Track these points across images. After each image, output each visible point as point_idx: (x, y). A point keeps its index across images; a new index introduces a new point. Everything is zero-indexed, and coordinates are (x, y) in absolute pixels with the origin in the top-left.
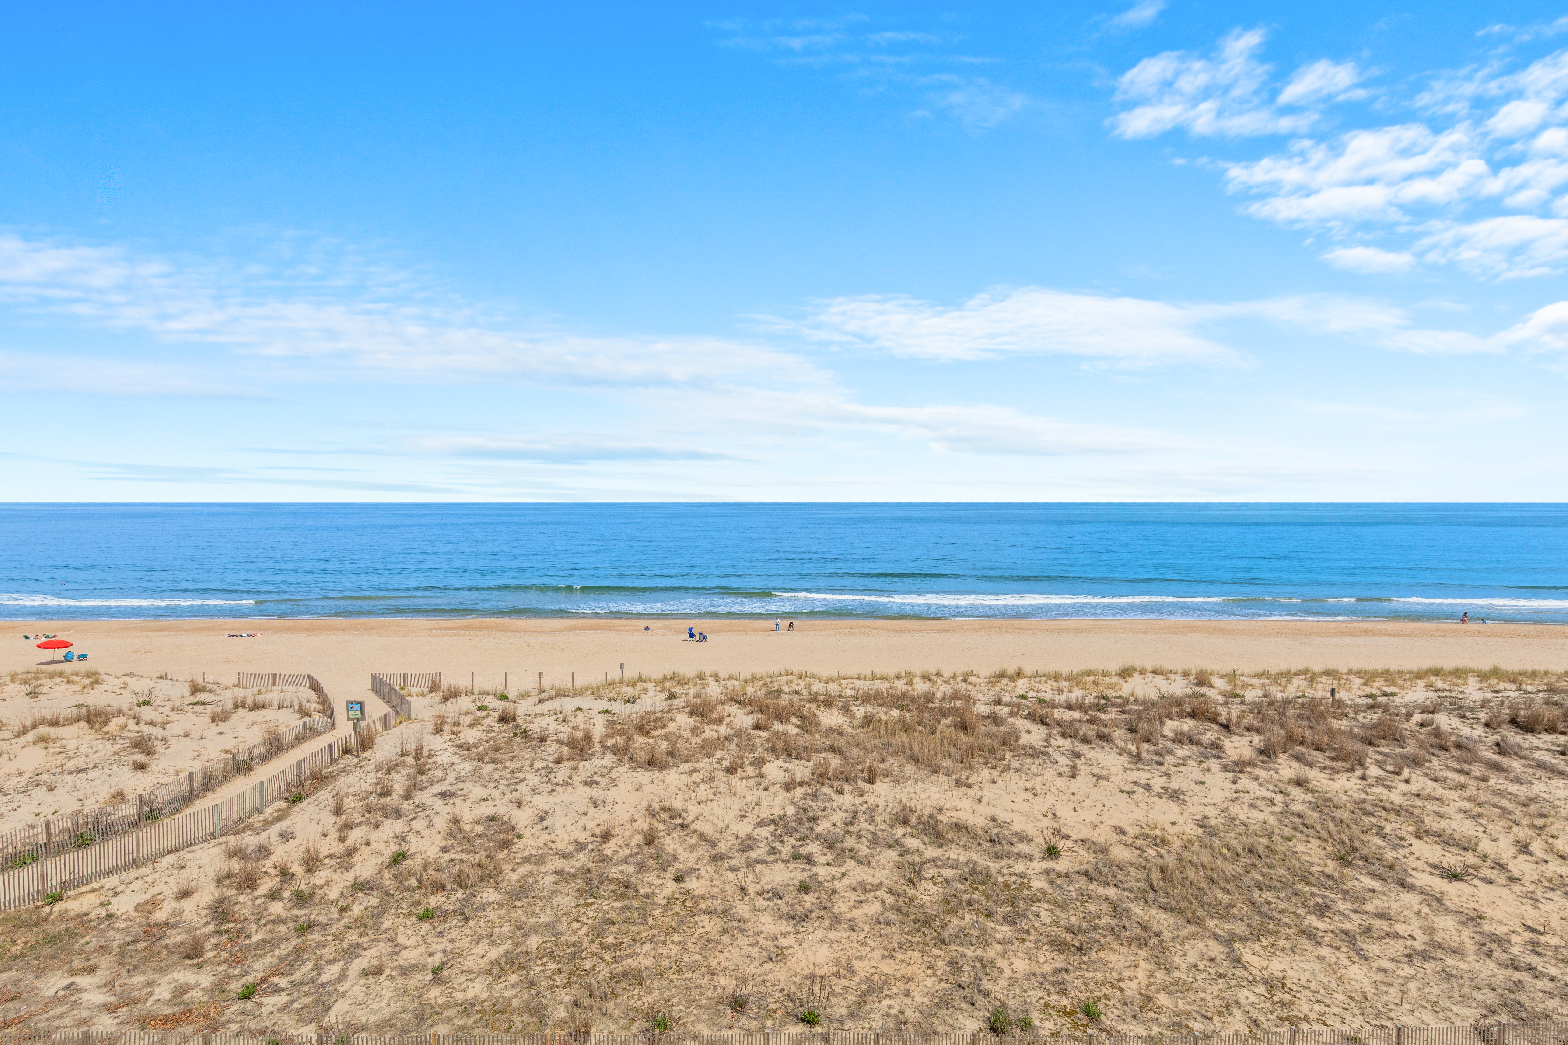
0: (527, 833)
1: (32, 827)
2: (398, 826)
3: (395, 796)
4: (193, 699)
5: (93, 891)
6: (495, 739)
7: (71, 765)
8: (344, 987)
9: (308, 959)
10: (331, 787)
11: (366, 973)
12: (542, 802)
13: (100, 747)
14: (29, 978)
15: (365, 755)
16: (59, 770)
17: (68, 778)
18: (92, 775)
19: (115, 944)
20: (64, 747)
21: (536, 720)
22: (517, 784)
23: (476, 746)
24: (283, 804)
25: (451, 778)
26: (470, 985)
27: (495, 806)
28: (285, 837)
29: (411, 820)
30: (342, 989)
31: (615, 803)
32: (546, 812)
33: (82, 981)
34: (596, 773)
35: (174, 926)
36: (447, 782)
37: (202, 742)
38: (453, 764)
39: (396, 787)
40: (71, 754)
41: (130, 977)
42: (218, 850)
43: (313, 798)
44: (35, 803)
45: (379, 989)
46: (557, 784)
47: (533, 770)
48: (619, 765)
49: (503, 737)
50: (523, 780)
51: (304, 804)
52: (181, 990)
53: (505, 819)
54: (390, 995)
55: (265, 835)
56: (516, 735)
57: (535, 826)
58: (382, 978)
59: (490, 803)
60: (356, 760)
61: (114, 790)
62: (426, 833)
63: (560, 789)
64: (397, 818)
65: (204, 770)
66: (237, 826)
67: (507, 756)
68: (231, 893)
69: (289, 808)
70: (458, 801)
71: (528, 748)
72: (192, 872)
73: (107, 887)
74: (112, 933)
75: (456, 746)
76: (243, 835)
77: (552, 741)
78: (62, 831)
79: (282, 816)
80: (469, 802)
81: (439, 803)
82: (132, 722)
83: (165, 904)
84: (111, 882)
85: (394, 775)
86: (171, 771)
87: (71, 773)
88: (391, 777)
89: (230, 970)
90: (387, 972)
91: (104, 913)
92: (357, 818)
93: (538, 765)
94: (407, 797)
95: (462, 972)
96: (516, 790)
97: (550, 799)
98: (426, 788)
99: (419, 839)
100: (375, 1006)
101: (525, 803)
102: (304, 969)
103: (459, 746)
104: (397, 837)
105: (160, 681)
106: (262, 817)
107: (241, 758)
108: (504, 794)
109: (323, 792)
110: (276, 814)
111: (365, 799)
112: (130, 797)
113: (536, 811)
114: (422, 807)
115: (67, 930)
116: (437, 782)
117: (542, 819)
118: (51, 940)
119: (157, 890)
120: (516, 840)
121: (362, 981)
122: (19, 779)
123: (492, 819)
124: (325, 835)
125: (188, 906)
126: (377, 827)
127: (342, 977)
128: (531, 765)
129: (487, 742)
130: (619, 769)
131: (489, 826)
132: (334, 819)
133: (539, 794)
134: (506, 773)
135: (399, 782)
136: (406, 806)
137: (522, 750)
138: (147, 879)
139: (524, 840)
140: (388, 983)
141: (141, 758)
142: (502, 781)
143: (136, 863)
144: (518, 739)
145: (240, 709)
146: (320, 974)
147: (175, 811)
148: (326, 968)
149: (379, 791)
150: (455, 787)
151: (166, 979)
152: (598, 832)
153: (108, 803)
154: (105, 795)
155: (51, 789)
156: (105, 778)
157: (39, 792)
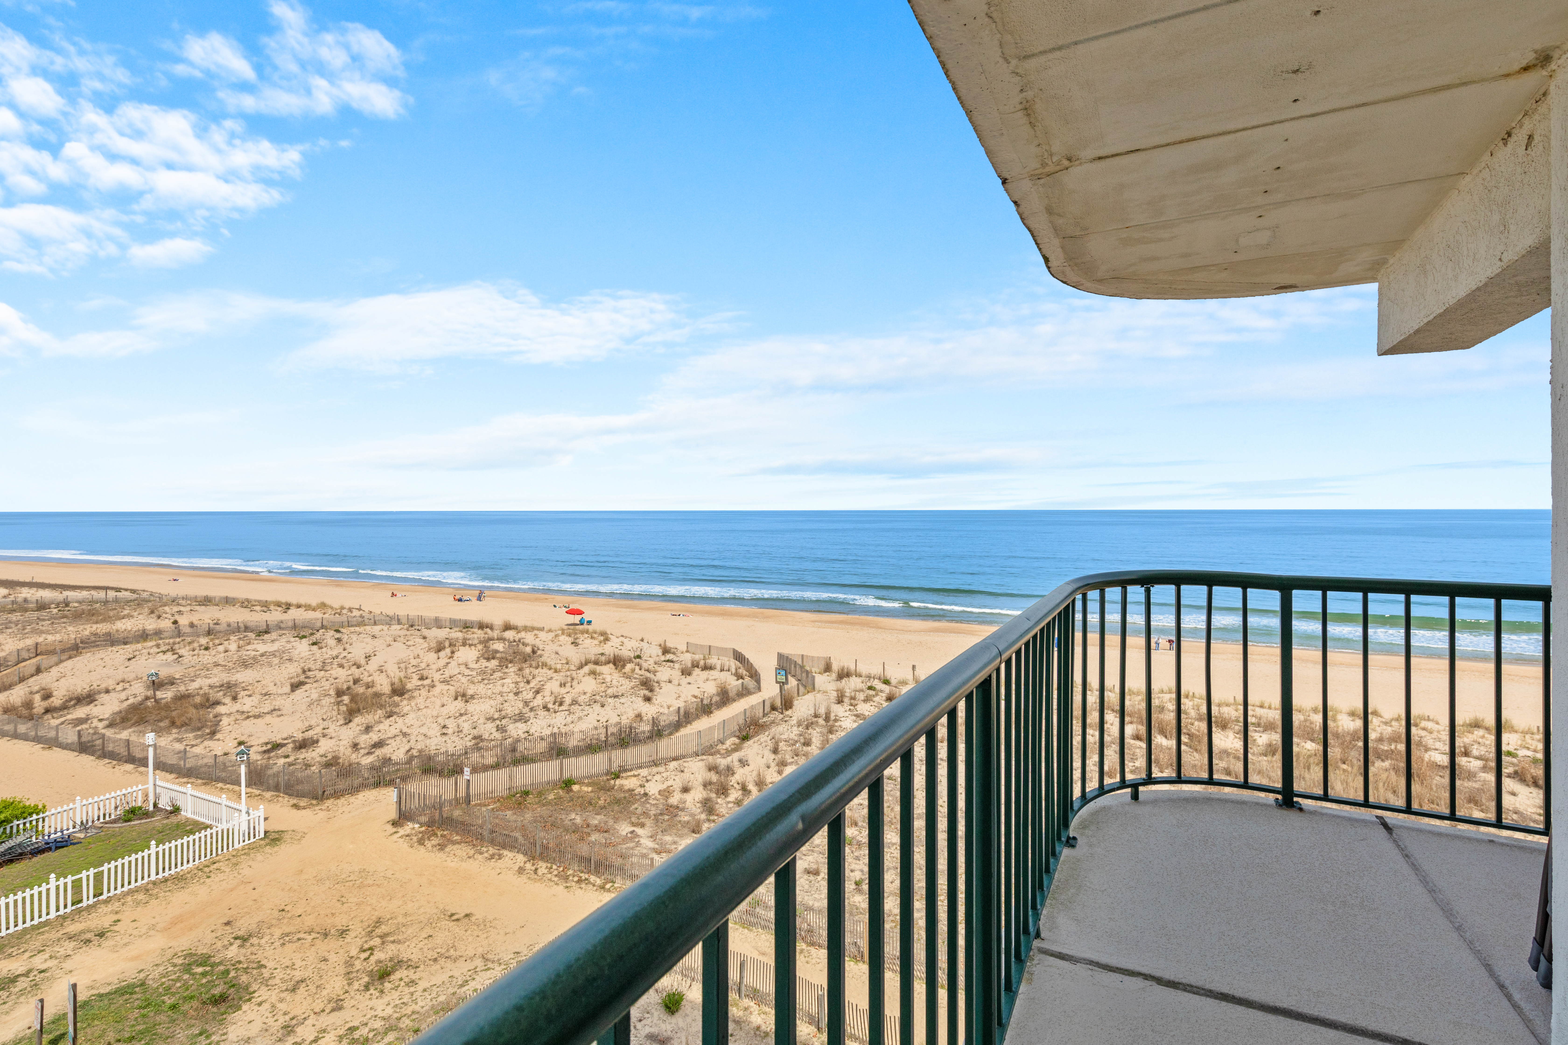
1: (596, 728)
4: (665, 658)
5: (635, 776)
7: (610, 691)
10: (767, 733)
13: (623, 682)
15: (788, 713)
17: (610, 700)
18: (623, 700)
19: (652, 813)
20: (604, 680)
24: (737, 740)
28: (742, 763)
33: (639, 831)
35: (683, 810)
37: (679, 688)
39: (814, 740)
40: (608, 685)
41: (664, 835)
42: (701, 764)
43: (756, 739)
44: (596, 713)
51: (750, 742)
55: (729, 759)
60: (782, 716)
61: (636, 712)
65: (686, 706)
66: (709, 750)
68: (713, 795)
69: (741, 744)
72: (686, 776)
73: (642, 774)
74: (648, 806)
76: (716, 757)
78: (613, 734)
79: (737, 748)
82: (637, 668)
83: (675, 793)
84: (644, 772)
85: (810, 731)
86: (665, 705)
87: (611, 697)
88: (809, 732)
91: (642, 792)
92: (789, 759)
105: (641, 643)
106: (724, 746)
107: (705, 702)
109: (762, 736)
110: (733, 747)
111: (791, 745)
112: (645, 718)
115: (625, 798)
118: (618, 802)
119: (669, 783)
124: (768, 767)
125: (688, 797)
132: (773, 756)
135: (814, 736)
138: (664, 775)
141: (647, 693)
143: (655, 764)
145: (697, 668)
147: (671, 734)
149: (802, 741)
153: (634, 720)
154: (631, 714)
155: (603, 706)
156: (629, 703)
157: (597, 707)
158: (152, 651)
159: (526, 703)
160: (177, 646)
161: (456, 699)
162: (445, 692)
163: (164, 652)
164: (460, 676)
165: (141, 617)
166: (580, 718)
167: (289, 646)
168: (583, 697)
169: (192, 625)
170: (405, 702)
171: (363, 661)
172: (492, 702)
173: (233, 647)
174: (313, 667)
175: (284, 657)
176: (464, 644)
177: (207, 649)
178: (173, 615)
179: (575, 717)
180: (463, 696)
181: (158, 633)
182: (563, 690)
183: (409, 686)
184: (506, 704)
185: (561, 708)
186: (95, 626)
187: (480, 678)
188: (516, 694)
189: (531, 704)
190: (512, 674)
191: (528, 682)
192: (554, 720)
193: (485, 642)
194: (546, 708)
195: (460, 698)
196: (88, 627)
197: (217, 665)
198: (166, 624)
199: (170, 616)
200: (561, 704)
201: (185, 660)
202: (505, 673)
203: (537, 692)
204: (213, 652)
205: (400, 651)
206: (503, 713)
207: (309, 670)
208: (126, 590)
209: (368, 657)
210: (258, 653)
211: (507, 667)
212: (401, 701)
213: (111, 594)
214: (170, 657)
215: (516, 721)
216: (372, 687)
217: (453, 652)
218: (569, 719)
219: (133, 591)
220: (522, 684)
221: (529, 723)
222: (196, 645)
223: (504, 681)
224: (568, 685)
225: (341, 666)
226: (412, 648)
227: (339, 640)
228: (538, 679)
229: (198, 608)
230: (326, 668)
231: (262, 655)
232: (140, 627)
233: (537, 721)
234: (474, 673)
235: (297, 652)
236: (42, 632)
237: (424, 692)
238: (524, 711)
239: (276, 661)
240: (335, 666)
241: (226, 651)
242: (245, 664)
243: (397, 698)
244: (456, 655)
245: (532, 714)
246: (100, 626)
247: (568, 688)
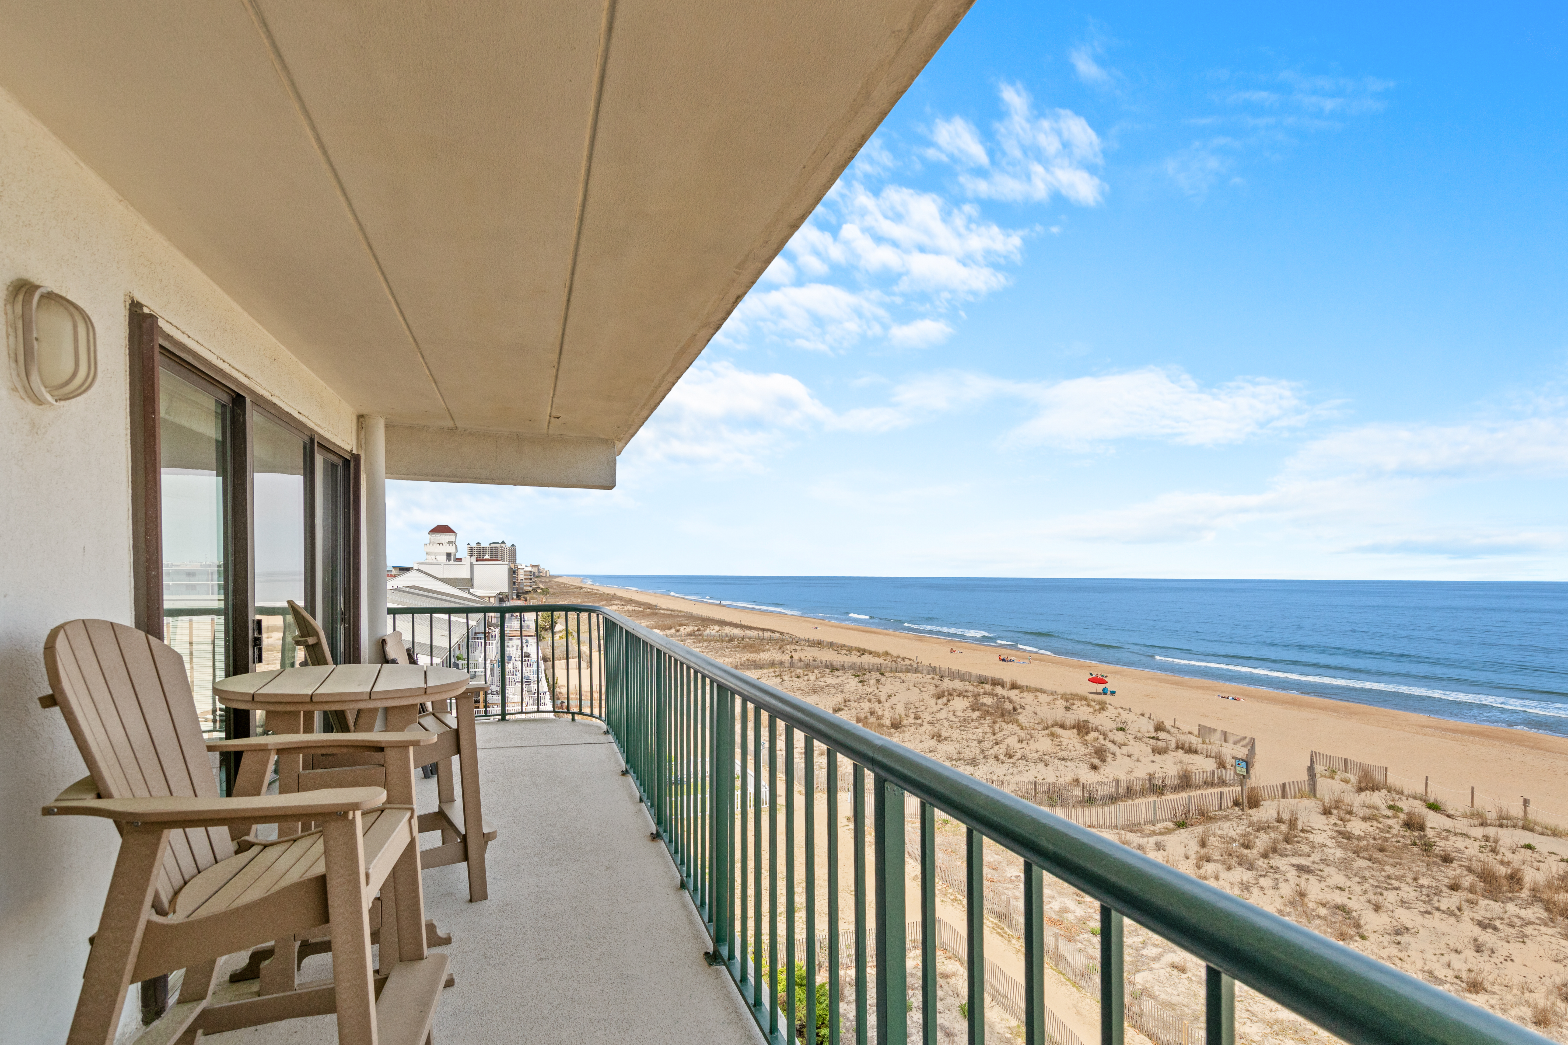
0: (1373, 937)
2: (1247, 876)
3: (1254, 851)
4: (1154, 734)
6: (1386, 839)
7: (1061, 754)
8: (1156, 965)
9: (1142, 935)
10: (1207, 826)
11: (1174, 966)
12: (1406, 917)
13: (1078, 748)
14: (1004, 864)
15: (1250, 811)
16: (1053, 755)
17: (1056, 761)
18: (1068, 764)
20: (1061, 742)
21: (1452, 838)
22: (1386, 889)
23: (1359, 838)
24: (1171, 825)
25: (1316, 857)
26: (1248, 1022)
27: (1350, 898)
28: (1159, 847)
29: (1261, 876)
30: (1153, 966)
31: (1509, 958)
32: (1407, 929)
34: (1502, 919)
36: (1311, 859)
37: (1137, 764)
38: (1325, 846)
39: (1259, 844)
40: (1063, 747)
43: (1193, 828)
44: (1037, 770)
45: (1177, 981)
46: (1438, 909)
47: (1415, 884)
48: (1546, 925)
49: (1398, 842)
50: (1397, 889)
51: (1183, 830)
52: (1064, 910)
53: (1354, 914)
54: (1183, 990)
55: (1146, 839)
56: (1415, 844)
57: (1386, 936)
58: (1184, 976)
59: (1346, 894)
60: (1240, 813)
61: (1075, 777)
62: (1270, 892)
63: (1437, 914)
64: (1248, 869)
65: (1130, 782)
67: (1391, 861)
69: (1174, 830)
70: (1313, 879)
71: (1423, 861)
75: (1337, 831)
76: (1134, 834)
77: (1461, 866)
79: (1165, 832)
80: (1323, 885)
81: (1292, 874)
82: (1101, 737)
85: (1262, 834)
86: (1110, 777)
87: (1059, 759)
88: (1256, 834)
89: (1094, 915)
90: (1189, 974)
92: (1216, 856)
93: (1423, 881)
94: (1265, 855)
95: (1248, 1011)
96: (1381, 894)
97: (1419, 919)
98: (1286, 856)
99: (1261, 893)
100: (1169, 990)
101: (1385, 909)
102: (1135, 939)
103: (1340, 833)
104: (1242, 884)
105: (1141, 717)
106: (1152, 828)
107: (1161, 783)
108: (1365, 892)
109: (1201, 827)
110: (1163, 830)
111: (1228, 843)
112: (1082, 785)
113: (1395, 923)
114: (1276, 870)
116: (1300, 855)
117: (1398, 933)
120: (1357, 938)
121: (1169, 969)
122: (1035, 755)
123: (1342, 908)
124: (1187, 858)
126: (1229, 869)
127: (1157, 958)
128: (1415, 879)
129: (1375, 839)
130: (1543, 928)
131: (1334, 913)
132: (1196, 847)
133: (1408, 908)
134: (1381, 876)
135: (1262, 841)
136: (1261, 863)
137: (1413, 861)
139: (1367, 943)
140: (1186, 982)
141: (1096, 761)
142: (1370, 880)
144: (1416, 849)
145: (1180, 750)
146: (1143, 948)
147: (1105, 804)
148: (1149, 947)
149: (1243, 842)
150: (1316, 866)
151: (1059, 899)
152: (1464, 976)
153: (1070, 784)
154: (1069, 779)
155: (1046, 765)
156: (1074, 768)
157: (1041, 765)
158: (770, 675)
159: (983, 751)
160: (783, 674)
161: (933, 738)
162: (927, 731)
163: (776, 676)
164: (945, 721)
165: (774, 651)
166: (1020, 772)
167: (846, 681)
168: (1034, 754)
169: (800, 660)
170: (897, 734)
171: (883, 699)
172: (958, 745)
173: (812, 678)
174: (852, 698)
175: (839, 688)
176: (959, 696)
177: (798, 677)
178: (791, 652)
179: (1016, 770)
180: (938, 737)
181: (781, 663)
182: (1019, 746)
183: (905, 722)
184: (968, 749)
185: (1009, 761)
186: (749, 655)
187: (959, 724)
188: (980, 742)
189: (986, 753)
190: (986, 725)
191: (994, 734)
192: (998, 769)
193: (976, 696)
194: (997, 758)
195: (935, 738)
196: (746, 655)
197: (800, 689)
198: (786, 658)
199: (789, 652)
200: (1010, 757)
201: (785, 683)
202: (982, 724)
203: (997, 744)
204: (801, 680)
205: (914, 695)
206: (962, 756)
207: (849, 701)
208: (778, 632)
209: (889, 696)
210: (825, 684)
211: (985, 719)
212: (895, 733)
213: (768, 634)
214: (778, 680)
215: (968, 764)
216: (881, 719)
217: (949, 701)
218: (1011, 771)
219: (782, 633)
220: (988, 735)
221: (976, 768)
222: (793, 674)
223: (977, 730)
224: (1025, 742)
225: (869, 701)
226: (923, 693)
227: (878, 681)
228: (1004, 732)
229: (806, 648)
230: (861, 701)
231: (827, 686)
232: (772, 658)
233: (984, 767)
234: (957, 720)
235: (848, 686)
236: (725, 656)
237: (912, 729)
238: (978, 757)
239: (833, 691)
240: (866, 700)
241: (808, 680)
242: (815, 691)
243: (893, 730)
244: (951, 703)
245: (982, 761)
246: (751, 655)
247: (1024, 745)
